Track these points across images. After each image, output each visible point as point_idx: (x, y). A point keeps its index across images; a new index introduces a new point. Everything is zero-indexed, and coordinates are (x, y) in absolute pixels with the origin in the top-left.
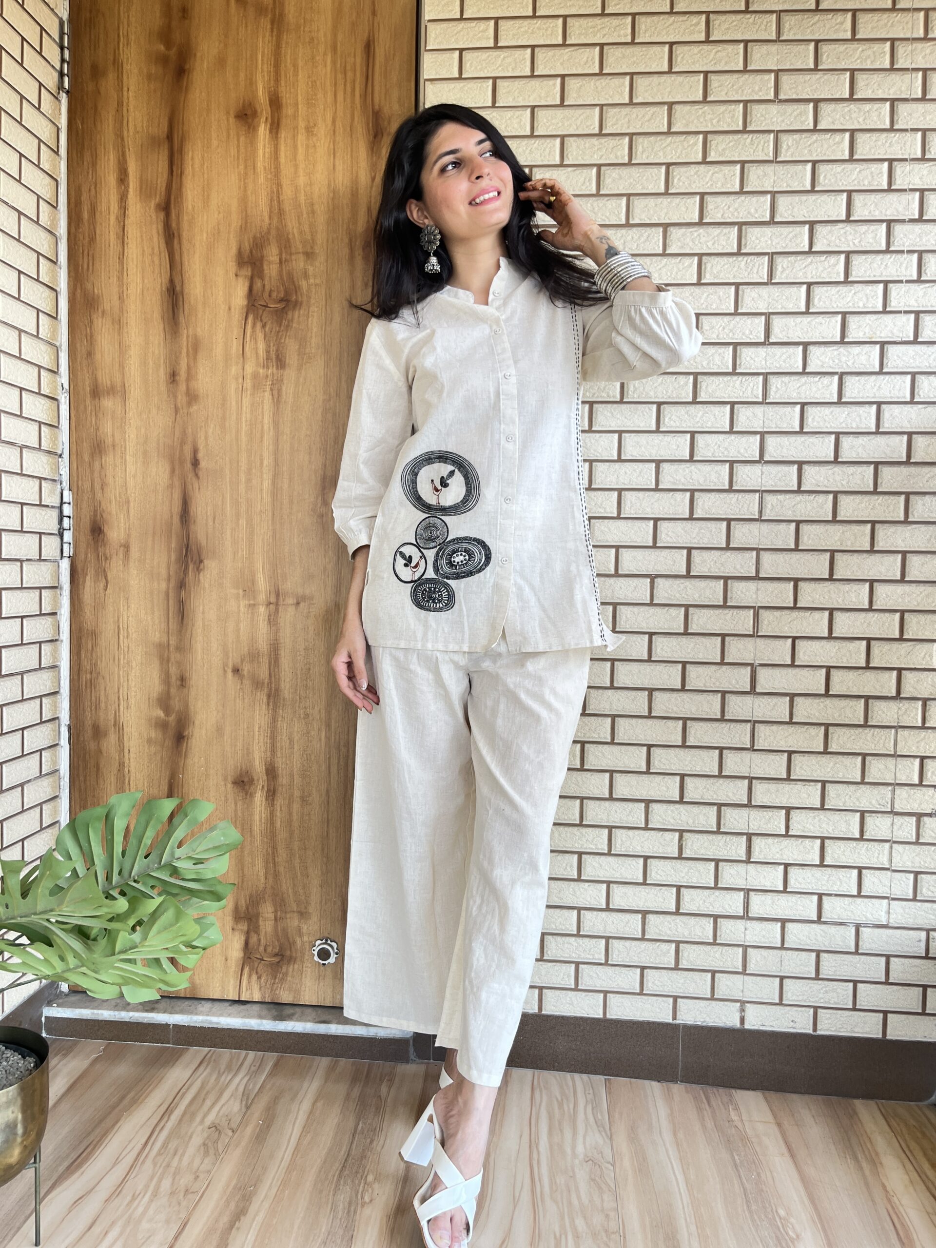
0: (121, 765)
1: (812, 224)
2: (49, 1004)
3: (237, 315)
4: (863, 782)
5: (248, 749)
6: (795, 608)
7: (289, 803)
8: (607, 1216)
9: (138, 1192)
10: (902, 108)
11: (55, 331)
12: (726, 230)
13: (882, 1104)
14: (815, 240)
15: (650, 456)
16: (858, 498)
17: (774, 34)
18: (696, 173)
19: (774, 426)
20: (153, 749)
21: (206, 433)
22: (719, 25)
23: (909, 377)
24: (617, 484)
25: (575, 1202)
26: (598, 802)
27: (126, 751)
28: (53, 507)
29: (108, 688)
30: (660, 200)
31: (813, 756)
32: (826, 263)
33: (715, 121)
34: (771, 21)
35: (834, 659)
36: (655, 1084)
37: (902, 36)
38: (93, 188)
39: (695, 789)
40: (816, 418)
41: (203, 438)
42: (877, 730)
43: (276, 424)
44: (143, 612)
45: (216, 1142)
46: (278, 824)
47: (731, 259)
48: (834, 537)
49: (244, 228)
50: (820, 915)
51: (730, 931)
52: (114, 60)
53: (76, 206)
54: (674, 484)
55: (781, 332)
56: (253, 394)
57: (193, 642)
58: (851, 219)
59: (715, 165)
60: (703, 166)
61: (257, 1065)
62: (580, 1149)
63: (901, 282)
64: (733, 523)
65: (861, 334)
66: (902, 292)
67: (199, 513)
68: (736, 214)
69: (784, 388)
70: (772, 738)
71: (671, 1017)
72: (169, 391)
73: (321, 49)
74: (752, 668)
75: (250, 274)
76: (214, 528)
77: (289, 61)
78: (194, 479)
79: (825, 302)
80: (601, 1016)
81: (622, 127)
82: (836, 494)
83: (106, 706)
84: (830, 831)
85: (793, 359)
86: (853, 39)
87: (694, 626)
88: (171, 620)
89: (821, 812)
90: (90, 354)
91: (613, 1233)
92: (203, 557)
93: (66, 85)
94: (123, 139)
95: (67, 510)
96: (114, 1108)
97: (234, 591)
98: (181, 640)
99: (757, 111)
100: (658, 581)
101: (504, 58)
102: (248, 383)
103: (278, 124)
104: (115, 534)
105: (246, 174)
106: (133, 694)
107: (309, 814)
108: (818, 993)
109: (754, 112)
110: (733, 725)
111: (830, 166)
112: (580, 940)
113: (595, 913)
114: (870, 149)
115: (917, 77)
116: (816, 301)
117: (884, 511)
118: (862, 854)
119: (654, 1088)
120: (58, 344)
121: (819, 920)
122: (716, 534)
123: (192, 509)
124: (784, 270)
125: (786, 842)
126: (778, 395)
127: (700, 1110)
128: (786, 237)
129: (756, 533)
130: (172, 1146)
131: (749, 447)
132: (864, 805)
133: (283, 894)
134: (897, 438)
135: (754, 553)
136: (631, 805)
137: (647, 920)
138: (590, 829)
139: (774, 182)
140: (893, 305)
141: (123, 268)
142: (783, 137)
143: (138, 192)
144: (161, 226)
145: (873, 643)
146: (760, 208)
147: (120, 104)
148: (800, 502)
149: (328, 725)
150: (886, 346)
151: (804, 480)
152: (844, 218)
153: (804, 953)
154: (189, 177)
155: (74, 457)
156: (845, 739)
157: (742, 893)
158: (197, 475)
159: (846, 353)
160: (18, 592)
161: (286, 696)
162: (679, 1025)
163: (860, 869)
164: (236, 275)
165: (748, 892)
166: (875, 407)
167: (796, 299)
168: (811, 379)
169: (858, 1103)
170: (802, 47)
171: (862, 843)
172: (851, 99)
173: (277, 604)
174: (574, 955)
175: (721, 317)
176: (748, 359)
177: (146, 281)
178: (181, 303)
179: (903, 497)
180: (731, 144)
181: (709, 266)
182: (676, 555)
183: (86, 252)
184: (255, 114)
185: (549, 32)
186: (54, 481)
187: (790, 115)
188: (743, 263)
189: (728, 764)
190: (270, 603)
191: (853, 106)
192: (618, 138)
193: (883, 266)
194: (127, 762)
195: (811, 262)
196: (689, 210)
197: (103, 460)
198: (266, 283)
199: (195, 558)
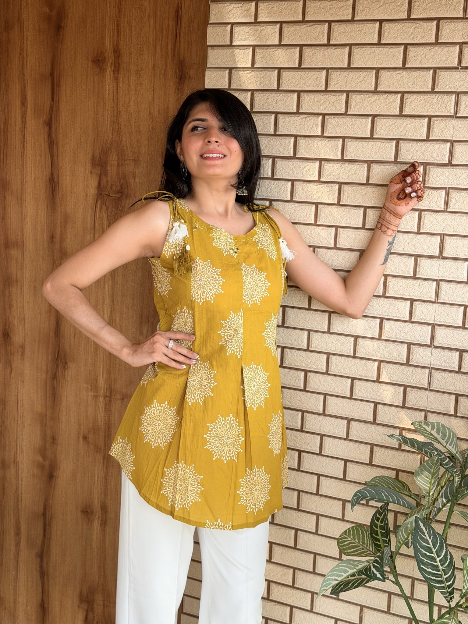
0: (17, 488)
3: (91, 200)
5: (91, 491)
7: (114, 531)
15: (351, 332)
17: (461, 12)
18: (394, 124)
19: (442, 320)
20: (35, 481)
22: (418, 7)
24: (327, 349)
26: (305, 573)
27: (20, 479)
29: (11, 438)
30: (366, 143)
34: (459, 3)
38: (6, 107)
44: (32, 391)
46: (107, 543)
49: (96, 141)
52: (19, 18)
55: (451, 249)
57: (60, 415)
59: (408, 118)
60: (399, 118)
64: (408, 389)
67: (66, 331)
72: (49, 248)
73: (147, 13)
75: (99, 172)
76: (74, 342)
77: (126, 22)
81: (342, 86)
83: (10, 449)
85: (460, 271)
87: (377, 460)
88: (48, 399)
92: (67, 360)
94: (24, 75)
97: (85, 386)
98: (53, 413)
99: (444, 76)
100: (353, 423)
101: (261, 31)
103: (119, 68)
104: (17, 338)
105: (98, 102)
106: (25, 444)
109: (441, 78)
123: (62, 328)
124: (457, 202)
126: (447, 298)
131: (423, 334)
135: (423, 413)
139: (453, 133)
141: (24, 163)
142: (463, 98)
143: (33, 112)
144: (46, 137)
146: (440, 154)
147: (22, 49)
148: (459, 380)
154: (64, 103)
164: (91, 173)
173: (110, 398)
176: (426, 268)
177: (37, 173)
178: (57, 189)
180: (422, 102)
182: (366, 406)
184: (104, 60)
185: (293, 12)
190: (106, 396)
194: (20, 487)
196: (387, 152)
197: (11, 289)
198: (109, 179)
199: (62, 361)
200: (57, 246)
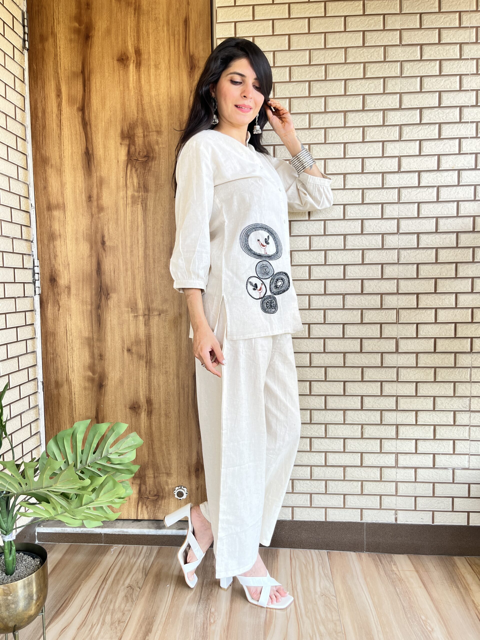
0: (71, 401)
1: (421, 109)
2: (39, 526)
3: (122, 165)
4: (454, 396)
5: (137, 390)
6: (417, 308)
7: (159, 418)
8: (335, 624)
9: (94, 624)
10: (465, 47)
11: (26, 176)
12: (376, 113)
13: (468, 558)
14: (423, 118)
15: (341, 232)
16: (448, 250)
17: (398, 10)
18: (360, 84)
19: (404, 215)
20: (87, 392)
21: (108, 227)
22: (370, 6)
23: (473, 187)
24: (324, 247)
25: (318, 617)
26: (319, 411)
27: (73, 394)
28: (30, 269)
29: (62, 362)
30: (342, 98)
31: (428, 384)
32: (429, 129)
33: (369, 57)
34: (397, 4)
35: (438, 334)
36: (352, 553)
37: (465, 10)
38: (43, 100)
39: (369, 403)
40: (426, 210)
41: (107, 230)
42: (461, 369)
43: (145, 222)
44: (79, 322)
45: (131, 595)
46: (154, 429)
47: (380, 129)
48: (436, 271)
49: (124, 119)
50: (434, 465)
51: (389, 474)
52: (52, 32)
53: (35, 110)
54: (354, 246)
55: (406, 166)
56: (132, 206)
57: (106, 336)
58: (441, 106)
59: (370, 80)
60: (364, 80)
61: (149, 552)
62: (318, 589)
63: (467, 138)
64: (384, 265)
65: (448, 166)
66: (468, 143)
67: (106, 269)
68: (381, 104)
69: (409, 195)
70: (407, 375)
71: (360, 519)
72: (88, 206)
73: (161, 24)
74: (396, 340)
75: (128, 143)
76: (114, 277)
77: (144, 30)
78: (103, 251)
79: (429, 150)
80: (324, 520)
81: (321, 61)
82: (437, 249)
83: (62, 371)
84: (439, 422)
85: (413, 179)
86: (440, 12)
87: (366, 319)
88: (94, 325)
89: (433, 412)
90: (45, 188)
91: (339, 632)
92: (109, 292)
93: (27, 46)
94: (58, 74)
95: (37, 270)
96: (77, 578)
97: (127, 309)
98: (99, 336)
99: (391, 51)
100: (347, 297)
101: (258, 26)
102: (129, 200)
103: (140, 63)
104: (63, 281)
105: (124, 90)
106: (75, 364)
107: (170, 423)
108: (435, 504)
109: (389, 51)
110: (387, 369)
111: (429, 79)
112: (312, 482)
113: (319, 468)
114: (450, 69)
115: (473, 31)
116: (424, 149)
117: (462, 257)
118: (454, 433)
119: (352, 555)
120: (28, 183)
121: (434, 467)
122: (376, 272)
123: (103, 267)
124: (407, 133)
125: (416, 428)
126: (406, 199)
127: (377, 566)
128: (408, 116)
129: (396, 270)
130: (109, 597)
131: (391, 226)
132: (455, 408)
133: (158, 464)
134: (468, 219)
135: (396, 281)
136: (336, 412)
137: (346, 471)
138: (316, 425)
139: (401, 87)
140: (464, 150)
141: (61, 141)
142: (405, 64)
143: (67, 102)
144: (80, 120)
145: (458, 325)
146: (393, 102)
147: (56, 55)
148: (418, 254)
149: (178, 377)
150: (461, 172)
151: (420, 242)
152: (437, 105)
153: (426, 484)
154: (94, 93)
155: (39, 242)
156: (445, 374)
157: (394, 455)
158: (104, 249)
159: (440, 176)
160: (14, 314)
161: (156, 362)
162: (364, 523)
163: (454, 441)
164: (121, 144)
165: (397, 454)
166: (456, 203)
167: (414, 148)
168: (422, 190)
169: (456, 558)
170: (413, 17)
171: (455, 427)
172: (439, 43)
173: (149, 315)
174: (309, 490)
175: (375, 159)
176: (390, 180)
177: (73, 148)
178: (92, 159)
179: (471, 249)
180: (378, 68)
181: (368, 132)
182: (356, 283)
183: (41, 134)
184: (127, 58)
185: (281, 12)
186: (29, 255)
187: (408, 52)
188: (386, 130)
189: (385, 389)
190: (145, 315)
191: (440, 47)
192: (319, 66)
193: (458, 130)
194: (74, 399)
195: (421, 129)
196: (357, 104)
197: (55, 243)
198: (137, 147)
199: (105, 293)
200: (95, 203)
